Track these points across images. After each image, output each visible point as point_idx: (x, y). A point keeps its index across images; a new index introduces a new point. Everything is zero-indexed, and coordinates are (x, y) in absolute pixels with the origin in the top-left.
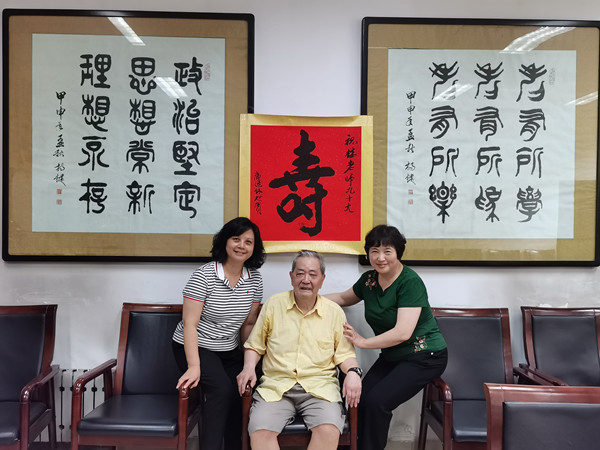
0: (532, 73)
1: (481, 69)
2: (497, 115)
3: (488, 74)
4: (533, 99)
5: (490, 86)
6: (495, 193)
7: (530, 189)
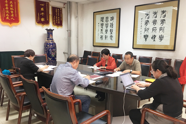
0: (163, 12)
2: (156, 21)
3: (155, 13)
4: (163, 17)
5: (155, 16)
6: (155, 36)
7: (161, 35)
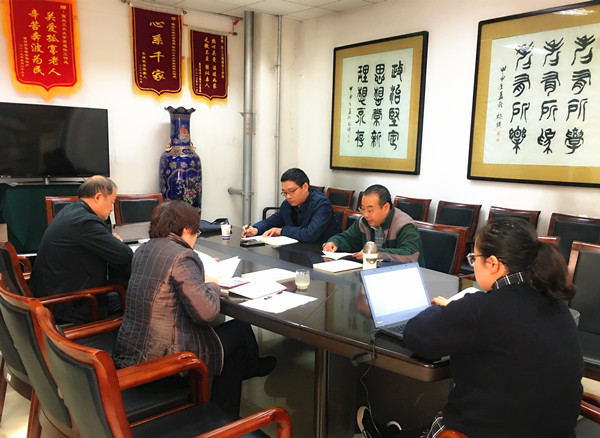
0: (584, 42)
1: (549, 45)
2: (557, 77)
3: (553, 47)
4: (583, 62)
5: (554, 57)
6: (551, 133)
7: (575, 129)
